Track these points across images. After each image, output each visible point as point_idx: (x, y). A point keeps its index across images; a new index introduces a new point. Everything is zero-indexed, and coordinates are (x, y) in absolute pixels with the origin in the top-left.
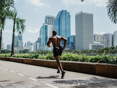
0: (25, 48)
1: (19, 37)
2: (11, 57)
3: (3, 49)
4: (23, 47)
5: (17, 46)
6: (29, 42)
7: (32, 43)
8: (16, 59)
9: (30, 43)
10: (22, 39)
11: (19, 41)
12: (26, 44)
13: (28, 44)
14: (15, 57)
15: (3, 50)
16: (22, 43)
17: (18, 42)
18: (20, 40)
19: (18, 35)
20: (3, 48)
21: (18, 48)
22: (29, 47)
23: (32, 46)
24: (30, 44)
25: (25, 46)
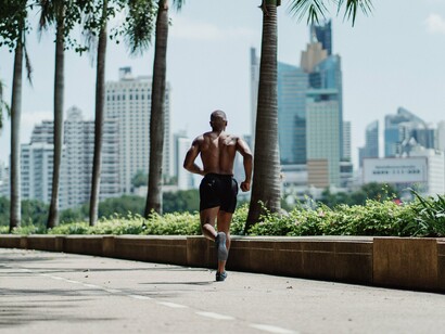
0: (363, 175)
1: (315, 79)
2: (246, 232)
3: (173, 189)
4: (349, 169)
5: (300, 158)
6: (399, 118)
7: (434, 126)
8: (298, 244)
9: (409, 126)
10: (337, 97)
11: (313, 112)
12: (372, 136)
13: (391, 135)
14: (284, 231)
15: (180, 194)
16: (342, 129)
17: (300, 123)
18: (325, 97)
19: (304, 55)
20: (175, 181)
21: (303, 176)
22: (402, 160)
23: (431, 152)
24: (415, 134)
25: (369, 152)
